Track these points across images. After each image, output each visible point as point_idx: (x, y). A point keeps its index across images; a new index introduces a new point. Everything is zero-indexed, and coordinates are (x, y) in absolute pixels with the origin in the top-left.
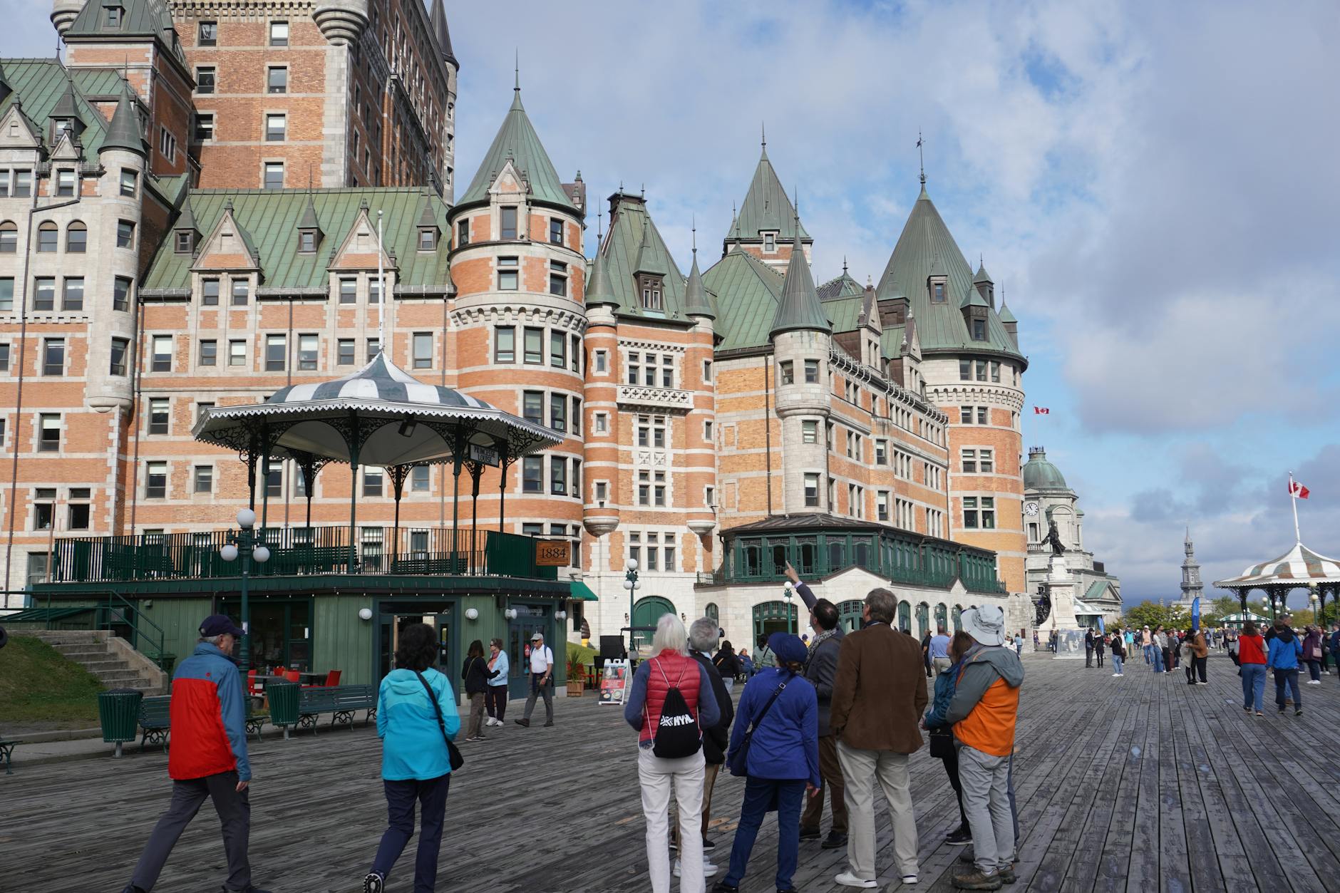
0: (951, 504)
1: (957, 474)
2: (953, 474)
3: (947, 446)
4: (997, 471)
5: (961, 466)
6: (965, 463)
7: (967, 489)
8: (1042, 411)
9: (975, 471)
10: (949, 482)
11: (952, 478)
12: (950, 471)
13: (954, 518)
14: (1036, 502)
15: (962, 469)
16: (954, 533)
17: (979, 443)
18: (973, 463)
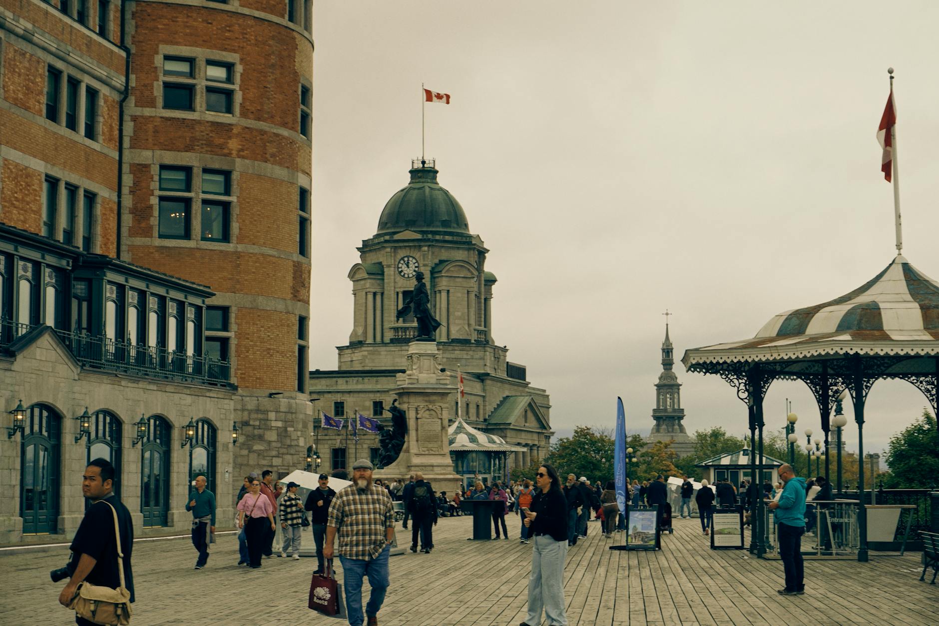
0: (128, 180)
1: (148, 112)
2: (138, 111)
3: (128, 41)
4: (244, 114)
5: (158, 91)
6: (167, 85)
7: (170, 147)
8: (439, 97)
9: (190, 107)
10: (129, 127)
11: (134, 119)
12: (132, 100)
13: (134, 211)
14: (418, 255)
15: (160, 102)
16: (132, 248)
17: (206, 43)
18: (191, 89)
